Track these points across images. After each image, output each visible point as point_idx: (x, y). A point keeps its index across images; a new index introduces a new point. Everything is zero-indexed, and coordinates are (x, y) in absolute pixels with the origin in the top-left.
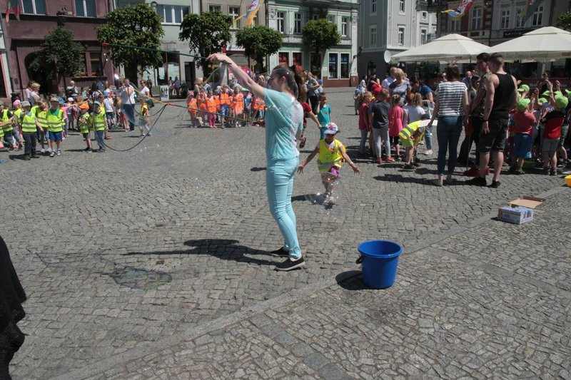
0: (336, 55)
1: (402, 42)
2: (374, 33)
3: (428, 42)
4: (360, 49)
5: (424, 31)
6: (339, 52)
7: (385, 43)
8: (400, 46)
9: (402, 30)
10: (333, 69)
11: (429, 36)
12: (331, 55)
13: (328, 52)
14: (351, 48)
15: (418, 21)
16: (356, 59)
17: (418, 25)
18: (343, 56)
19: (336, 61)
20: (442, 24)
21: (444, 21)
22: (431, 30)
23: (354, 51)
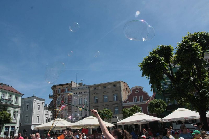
0: (9, 127)
1: (38, 121)
2: (27, 118)
3: (49, 122)
4: (20, 124)
5: (47, 117)
6: (10, 126)
7: (31, 122)
8: (37, 123)
9: (38, 117)
10: (6, 134)
11: (49, 119)
12: (6, 127)
13: (5, 126)
14: (16, 124)
15: (45, 114)
16: (18, 128)
17: (45, 115)
18: (12, 127)
19: (9, 130)
20: (54, 115)
21: (55, 114)
22: (50, 117)
23: (18, 125)
